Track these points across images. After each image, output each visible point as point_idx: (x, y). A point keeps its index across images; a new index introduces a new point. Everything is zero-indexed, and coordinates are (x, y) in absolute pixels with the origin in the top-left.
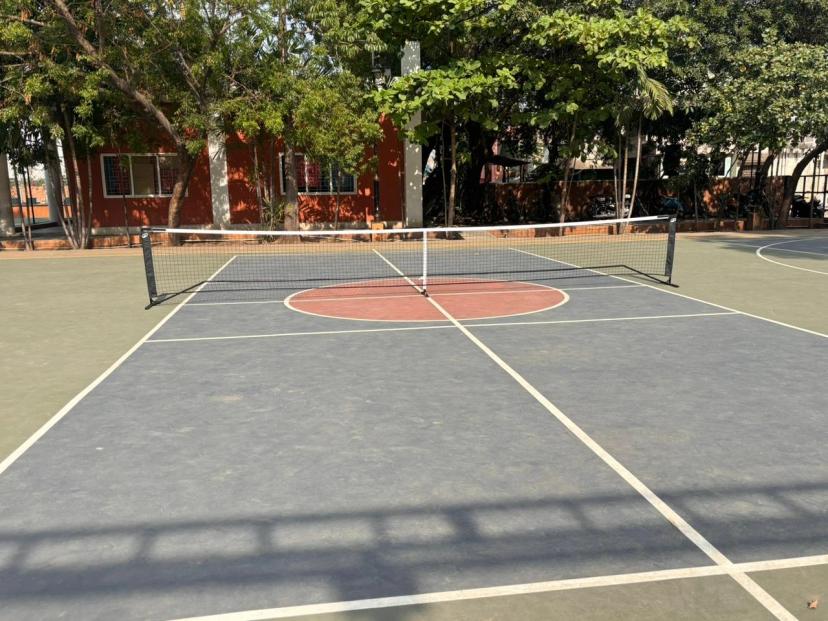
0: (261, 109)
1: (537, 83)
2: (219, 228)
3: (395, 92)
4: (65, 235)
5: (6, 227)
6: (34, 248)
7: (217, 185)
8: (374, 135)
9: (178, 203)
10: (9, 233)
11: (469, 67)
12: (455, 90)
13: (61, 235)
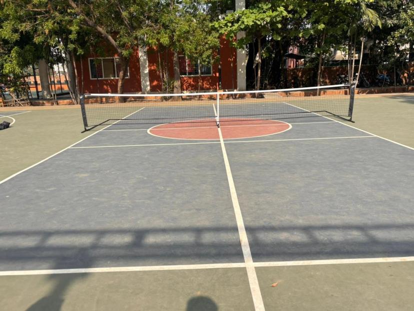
0: (158, 33)
1: (302, 14)
2: (145, 94)
3: (226, 22)
4: (71, 98)
5: (47, 95)
6: (58, 104)
7: (143, 72)
8: (215, 45)
9: (122, 81)
10: (48, 98)
11: (265, 7)
12: (256, 20)
13: (70, 98)
